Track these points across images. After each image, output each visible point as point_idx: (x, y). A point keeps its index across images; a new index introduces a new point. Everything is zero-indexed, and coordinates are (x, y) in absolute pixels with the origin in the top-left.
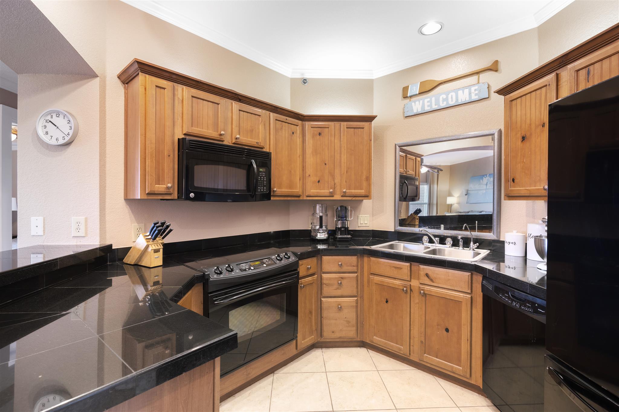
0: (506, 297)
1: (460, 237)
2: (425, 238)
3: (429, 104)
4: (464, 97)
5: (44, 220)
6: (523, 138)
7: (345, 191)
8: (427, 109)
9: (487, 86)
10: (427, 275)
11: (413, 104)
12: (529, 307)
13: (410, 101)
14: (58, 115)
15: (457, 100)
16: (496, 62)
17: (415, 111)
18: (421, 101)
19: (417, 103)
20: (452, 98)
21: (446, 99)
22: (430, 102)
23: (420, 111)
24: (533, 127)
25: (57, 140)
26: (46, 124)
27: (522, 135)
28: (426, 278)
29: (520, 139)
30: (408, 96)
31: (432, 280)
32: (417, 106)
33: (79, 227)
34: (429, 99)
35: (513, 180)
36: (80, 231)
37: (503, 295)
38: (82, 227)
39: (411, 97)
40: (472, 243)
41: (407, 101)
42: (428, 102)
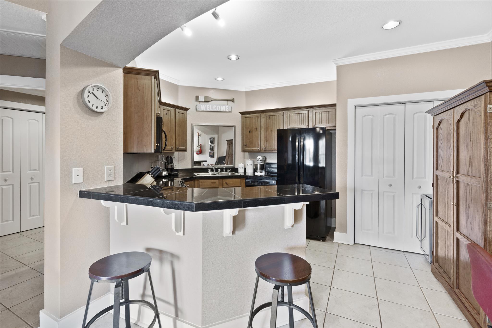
0: (256, 183)
1: (224, 168)
2: (209, 170)
3: (209, 108)
4: (223, 109)
5: (83, 170)
6: (250, 132)
7: (179, 148)
8: (208, 110)
9: (231, 107)
10: (226, 183)
11: (201, 105)
12: (264, 183)
13: (199, 103)
14: (98, 89)
15: (220, 110)
16: (234, 99)
17: (202, 109)
18: (205, 106)
19: (203, 105)
20: (218, 108)
21: (216, 108)
22: (209, 107)
23: (204, 110)
24: (253, 128)
25: (97, 108)
26: (89, 94)
27: (250, 130)
28: (226, 184)
29: (249, 132)
30: (199, 101)
31: (228, 185)
32: (203, 107)
33: (111, 173)
34: (209, 106)
35: (246, 145)
36: (111, 176)
37: (255, 183)
38: (113, 173)
39: (200, 102)
40: (228, 170)
41: (198, 103)
42: (208, 107)
